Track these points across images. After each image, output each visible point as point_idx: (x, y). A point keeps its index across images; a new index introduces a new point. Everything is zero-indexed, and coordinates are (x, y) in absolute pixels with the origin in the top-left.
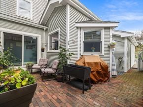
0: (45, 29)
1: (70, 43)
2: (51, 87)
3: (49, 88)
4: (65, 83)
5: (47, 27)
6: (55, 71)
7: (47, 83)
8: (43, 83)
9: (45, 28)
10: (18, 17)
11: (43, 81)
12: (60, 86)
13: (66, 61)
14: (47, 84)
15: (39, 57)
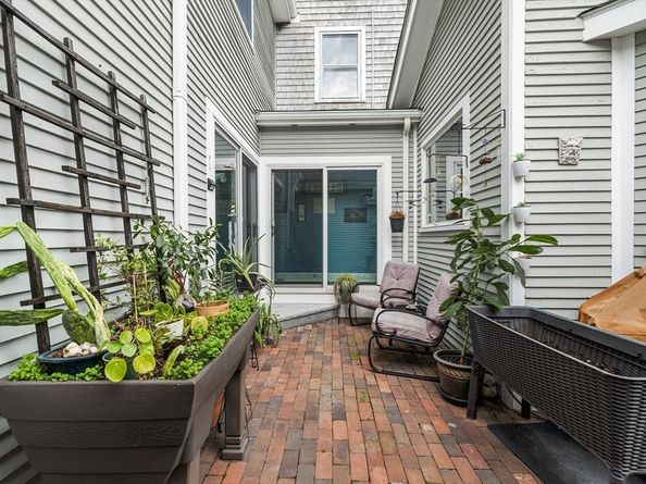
0: (407, 122)
1: (526, 166)
2: (395, 414)
3: (382, 418)
4: (480, 424)
5: (416, 113)
6: (435, 333)
7: (385, 384)
8: (371, 379)
9: (407, 117)
10: (319, 107)
11: (375, 371)
12: (444, 429)
13: (502, 288)
14: (385, 388)
15: (385, 254)
